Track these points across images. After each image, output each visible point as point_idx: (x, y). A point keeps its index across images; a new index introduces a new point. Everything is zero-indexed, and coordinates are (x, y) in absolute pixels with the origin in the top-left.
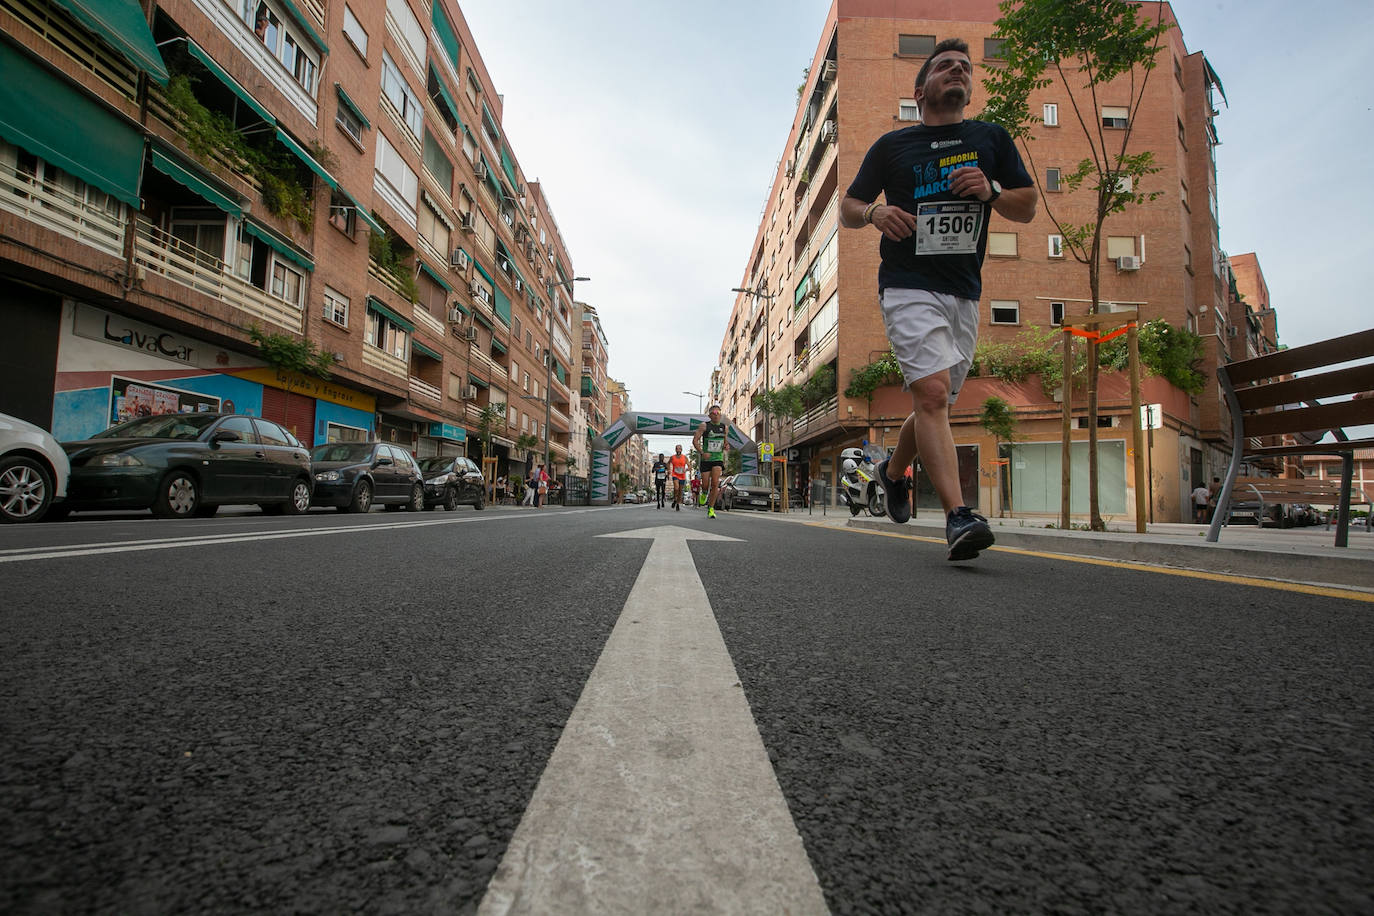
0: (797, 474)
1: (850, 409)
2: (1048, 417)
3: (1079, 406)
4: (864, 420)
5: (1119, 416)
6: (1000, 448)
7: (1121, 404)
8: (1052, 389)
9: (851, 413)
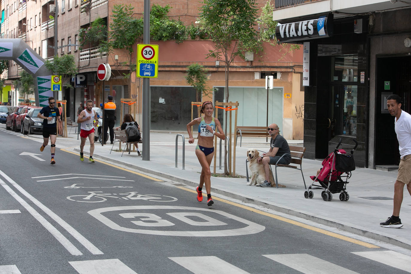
0: (85, 94)
1: (117, 57)
2: (242, 70)
3: (259, 64)
4: (127, 65)
5: (281, 72)
6: (215, 89)
7: (281, 65)
8: (244, 52)
9: (117, 60)
